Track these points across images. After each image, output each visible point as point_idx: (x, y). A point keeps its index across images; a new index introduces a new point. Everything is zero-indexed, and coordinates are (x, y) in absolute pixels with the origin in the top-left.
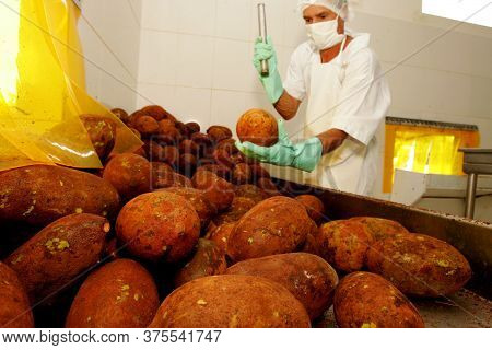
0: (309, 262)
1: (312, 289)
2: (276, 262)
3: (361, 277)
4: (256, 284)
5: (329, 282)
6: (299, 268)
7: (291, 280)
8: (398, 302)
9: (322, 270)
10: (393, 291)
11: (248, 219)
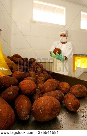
0: (59, 93)
1: (60, 98)
2: (52, 93)
3: (68, 95)
4: (51, 98)
5: (62, 96)
6: (57, 94)
7: (56, 96)
8: (75, 99)
9: (61, 94)
10: (74, 97)
11: (45, 84)
